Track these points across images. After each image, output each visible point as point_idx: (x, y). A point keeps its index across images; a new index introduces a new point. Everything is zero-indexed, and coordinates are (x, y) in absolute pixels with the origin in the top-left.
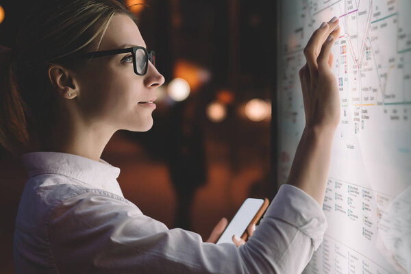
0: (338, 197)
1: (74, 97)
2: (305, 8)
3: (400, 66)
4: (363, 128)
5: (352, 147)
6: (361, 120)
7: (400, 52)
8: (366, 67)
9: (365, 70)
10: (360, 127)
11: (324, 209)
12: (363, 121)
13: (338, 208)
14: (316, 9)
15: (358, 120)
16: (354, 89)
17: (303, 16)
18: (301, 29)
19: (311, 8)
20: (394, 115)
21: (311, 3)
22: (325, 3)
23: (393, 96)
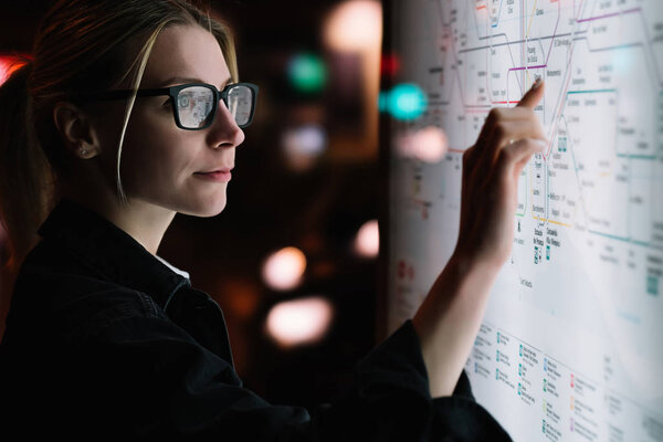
0: (501, 357)
1: (91, 156)
2: (446, 37)
3: (622, 179)
4: (548, 258)
5: (529, 284)
6: (545, 244)
7: (621, 156)
8: (557, 161)
9: (556, 166)
10: (544, 257)
11: (476, 371)
12: (548, 247)
13: (500, 376)
14: (463, 44)
15: (541, 243)
16: (536, 193)
17: (443, 49)
18: (440, 70)
19: (456, 39)
20: (606, 254)
21: (456, 31)
22: (481, 39)
23: (607, 224)
